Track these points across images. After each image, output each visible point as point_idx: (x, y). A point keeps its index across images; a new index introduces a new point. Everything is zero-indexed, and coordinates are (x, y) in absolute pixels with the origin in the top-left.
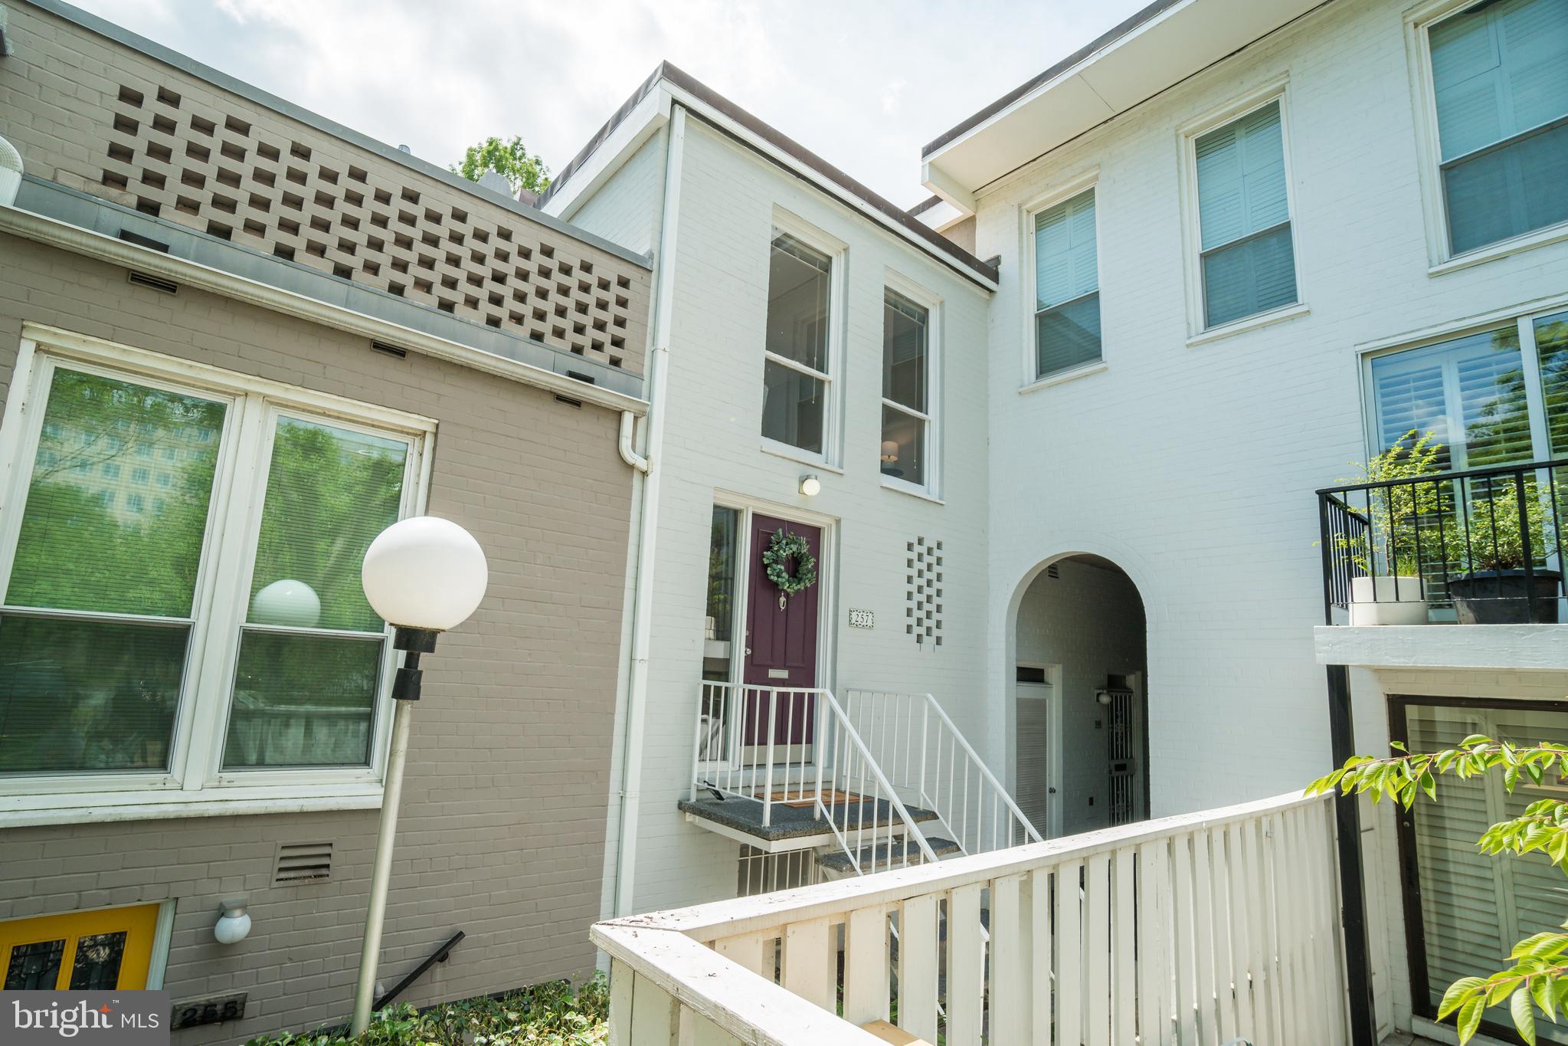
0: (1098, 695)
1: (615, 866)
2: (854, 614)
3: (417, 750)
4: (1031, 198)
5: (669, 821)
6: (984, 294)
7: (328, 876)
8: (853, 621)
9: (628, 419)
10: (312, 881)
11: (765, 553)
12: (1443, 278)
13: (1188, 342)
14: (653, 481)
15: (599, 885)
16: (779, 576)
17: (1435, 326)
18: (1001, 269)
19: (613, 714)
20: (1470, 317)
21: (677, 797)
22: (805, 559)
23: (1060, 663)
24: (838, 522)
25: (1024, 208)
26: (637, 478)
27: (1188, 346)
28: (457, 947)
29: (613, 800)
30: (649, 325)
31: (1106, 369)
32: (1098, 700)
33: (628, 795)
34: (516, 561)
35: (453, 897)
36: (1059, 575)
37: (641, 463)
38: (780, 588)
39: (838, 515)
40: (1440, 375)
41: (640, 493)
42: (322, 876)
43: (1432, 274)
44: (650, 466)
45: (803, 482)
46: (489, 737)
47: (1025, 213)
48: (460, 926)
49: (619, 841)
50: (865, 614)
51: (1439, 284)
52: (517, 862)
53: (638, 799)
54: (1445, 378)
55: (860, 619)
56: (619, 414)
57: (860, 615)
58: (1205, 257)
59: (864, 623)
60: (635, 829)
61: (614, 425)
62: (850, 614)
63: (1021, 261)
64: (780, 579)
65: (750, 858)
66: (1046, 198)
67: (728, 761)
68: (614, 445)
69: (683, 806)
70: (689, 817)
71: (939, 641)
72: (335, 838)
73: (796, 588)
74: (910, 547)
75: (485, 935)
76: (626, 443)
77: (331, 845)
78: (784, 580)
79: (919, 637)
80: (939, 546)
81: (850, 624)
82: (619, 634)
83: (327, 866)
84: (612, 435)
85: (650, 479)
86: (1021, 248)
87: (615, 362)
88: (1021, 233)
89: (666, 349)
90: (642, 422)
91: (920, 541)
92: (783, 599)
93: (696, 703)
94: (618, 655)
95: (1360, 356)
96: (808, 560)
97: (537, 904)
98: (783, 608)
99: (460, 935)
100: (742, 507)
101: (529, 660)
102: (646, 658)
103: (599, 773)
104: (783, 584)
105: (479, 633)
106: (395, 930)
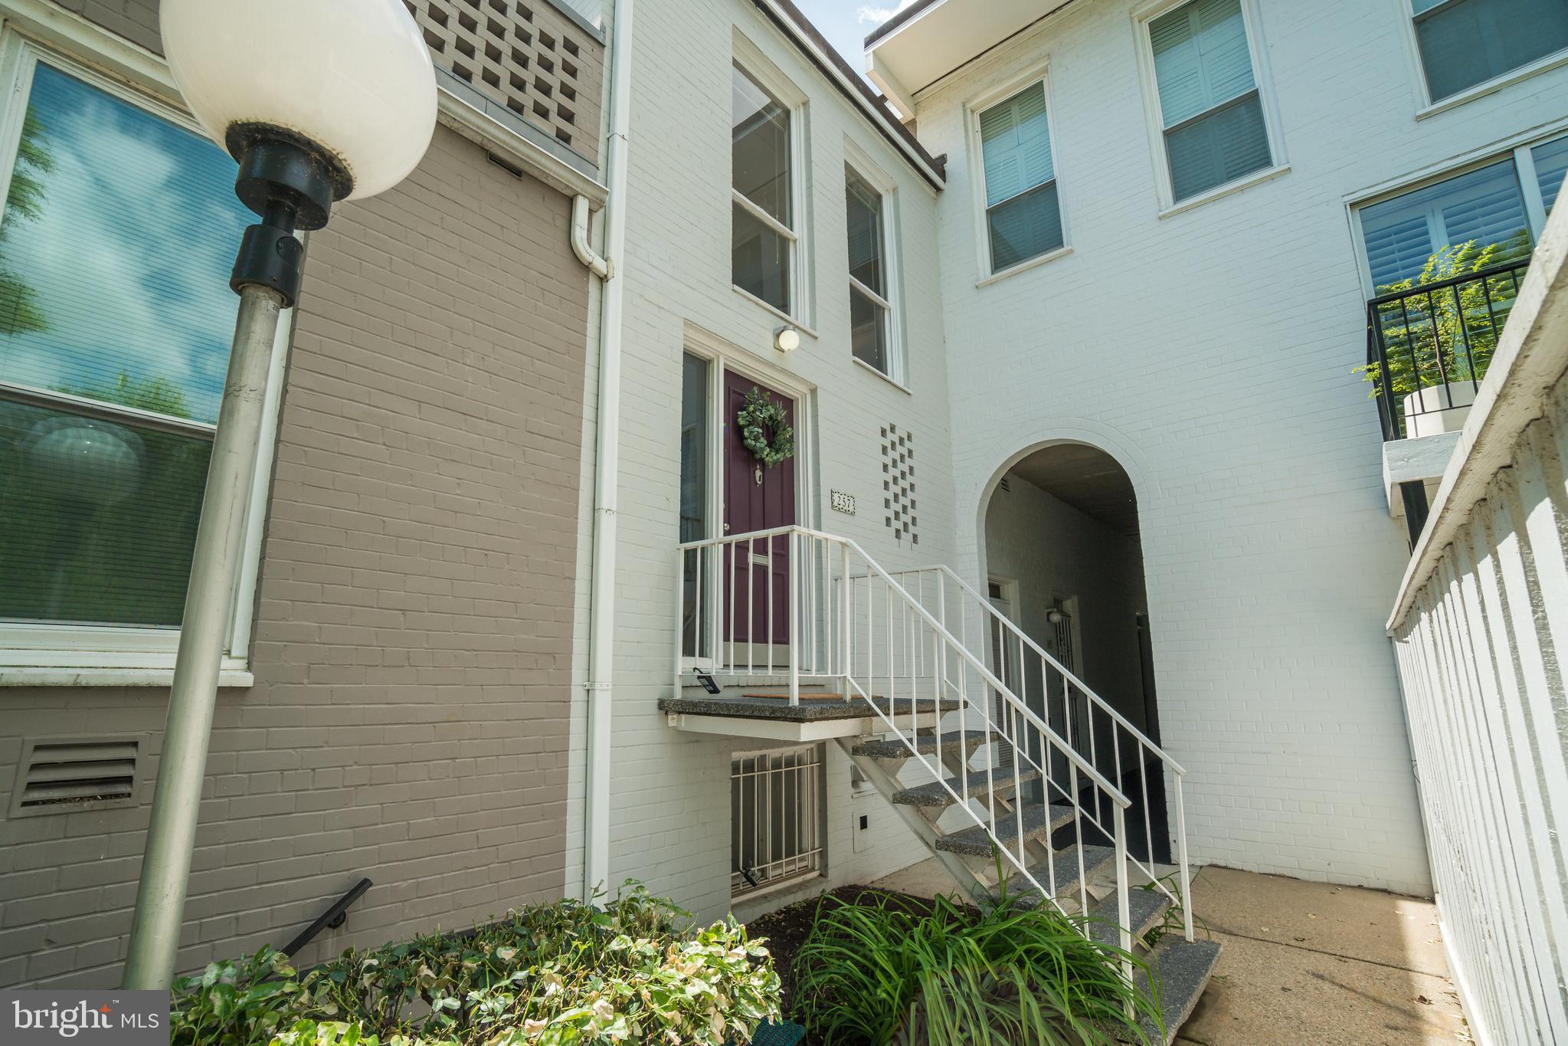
0: (1049, 614)
1: (584, 783)
2: (836, 496)
3: (289, 603)
4: (976, 95)
5: (648, 727)
6: (931, 191)
7: (129, 795)
8: (836, 504)
9: (582, 206)
10: (99, 804)
11: (739, 413)
12: (1432, 120)
13: (1161, 214)
14: (614, 287)
15: (563, 810)
16: (756, 439)
17: (1428, 167)
18: (947, 167)
19: (573, 579)
20: (1465, 154)
21: (655, 695)
22: (781, 429)
23: (1015, 579)
24: (814, 391)
25: (969, 106)
26: (593, 286)
27: (1160, 218)
28: (359, 902)
29: (577, 694)
30: (603, 106)
31: (1071, 251)
32: (1048, 620)
33: (597, 686)
34: (437, 355)
35: (351, 828)
36: (1010, 489)
37: (599, 264)
38: (758, 456)
39: (815, 380)
40: (1425, 224)
41: (598, 304)
42: (117, 796)
43: (1420, 116)
44: (611, 270)
45: (778, 336)
46: (403, 593)
47: (969, 112)
48: (365, 871)
49: (587, 749)
50: (847, 498)
51: (1429, 126)
52: (448, 776)
53: (610, 692)
54: (1431, 226)
55: (841, 502)
56: (570, 201)
57: (842, 497)
58: (1168, 134)
59: (846, 508)
60: (609, 733)
61: (564, 212)
62: (832, 496)
63: (969, 158)
64: (758, 444)
65: (741, 776)
66: (991, 95)
67: (711, 658)
68: (563, 236)
69: (665, 707)
70: (673, 720)
71: (915, 537)
72: (143, 733)
73: (775, 458)
74: (883, 432)
75: (404, 884)
76: (580, 234)
77: (135, 744)
78: (763, 445)
79: (898, 531)
80: (909, 437)
81: (833, 506)
82: (578, 475)
83: (128, 780)
84: (561, 223)
85: (611, 283)
86: (968, 145)
87: (564, 137)
88: (966, 131)
89: (626, 137)
90: (598, 217)
91: (893, 429)
92: (758, 473)
93: (675, 578)
94: (577, 504)
95: (1348, 207)
96: (784, 429)
97: (478, 837)
98: (759, 483)
99: (365, 884)
100: (712, 355)
101: (458, 492)
102: (614, 508)
103: (558, 656)
104: (762, 449)
105: (385, 445)
106: (255, 882)
